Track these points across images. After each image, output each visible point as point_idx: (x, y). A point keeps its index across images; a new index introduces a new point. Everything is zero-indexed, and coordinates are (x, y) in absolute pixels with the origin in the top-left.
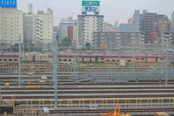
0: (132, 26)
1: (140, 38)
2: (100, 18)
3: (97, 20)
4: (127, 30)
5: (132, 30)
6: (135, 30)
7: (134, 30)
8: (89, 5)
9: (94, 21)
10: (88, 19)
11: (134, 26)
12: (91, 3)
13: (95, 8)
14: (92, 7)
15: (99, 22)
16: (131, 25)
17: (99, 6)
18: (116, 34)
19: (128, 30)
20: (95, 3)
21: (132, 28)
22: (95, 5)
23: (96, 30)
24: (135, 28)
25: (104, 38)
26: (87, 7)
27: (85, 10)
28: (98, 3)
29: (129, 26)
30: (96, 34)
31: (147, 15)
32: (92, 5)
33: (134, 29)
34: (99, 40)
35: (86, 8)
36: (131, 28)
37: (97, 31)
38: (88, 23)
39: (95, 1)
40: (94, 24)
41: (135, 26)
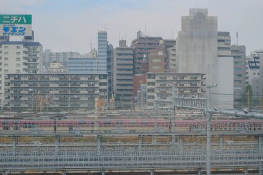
0: (92, 63)
1: (97, 85)
2: (32, 48)
3: (24, 52)
4: (82, 70)
5: (92, 70)
6: (98, 70)
7: (95, 70)
8: (11, 23)
9: (18, 53)
10: (7, 50)
11: (95, 63)
12: (15, 20)
13: (22, 28)
14: (16, 26)
15: (30, 55)
16: (90, 61)
17: (31, 23)
18: (51, 79)
19: (84, 70)
20: (22, 18)
21: (92, 67)
22: (22, 22)
23: (21, 70)
24: (98, 66)
25: (27, 86)
26: (7, 26)
27: (3, 31)
28: (28, 19)
29: (86, 63)
30: (12, 79)
31: (142, 41)
32: (16, 22)
33: (96, 68)
34: (18, 90)
35: (6, 29)
36: (89, 67)
37: (24, 73)
38: (6, 56)
39: (22, 16)
40: (18, 59)
41: (98, 63)
